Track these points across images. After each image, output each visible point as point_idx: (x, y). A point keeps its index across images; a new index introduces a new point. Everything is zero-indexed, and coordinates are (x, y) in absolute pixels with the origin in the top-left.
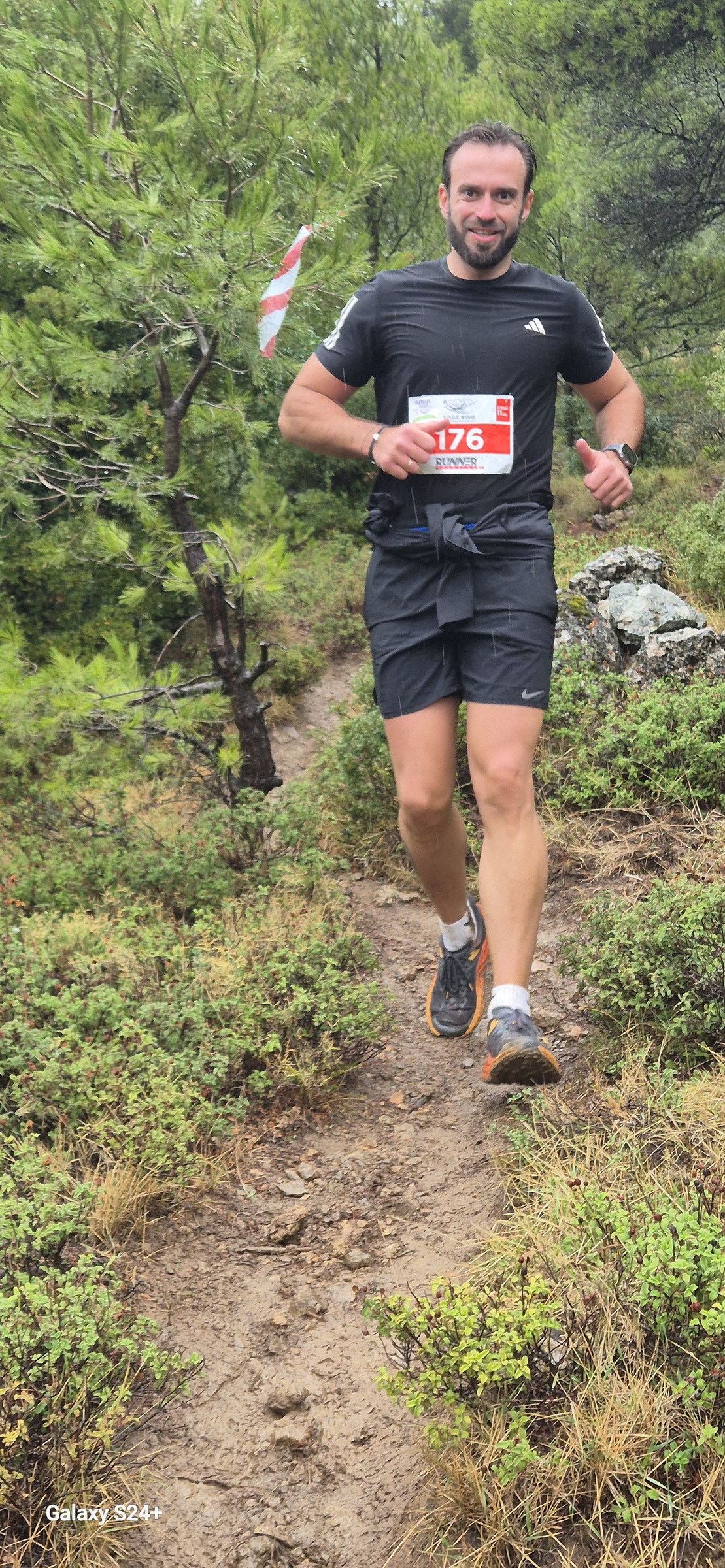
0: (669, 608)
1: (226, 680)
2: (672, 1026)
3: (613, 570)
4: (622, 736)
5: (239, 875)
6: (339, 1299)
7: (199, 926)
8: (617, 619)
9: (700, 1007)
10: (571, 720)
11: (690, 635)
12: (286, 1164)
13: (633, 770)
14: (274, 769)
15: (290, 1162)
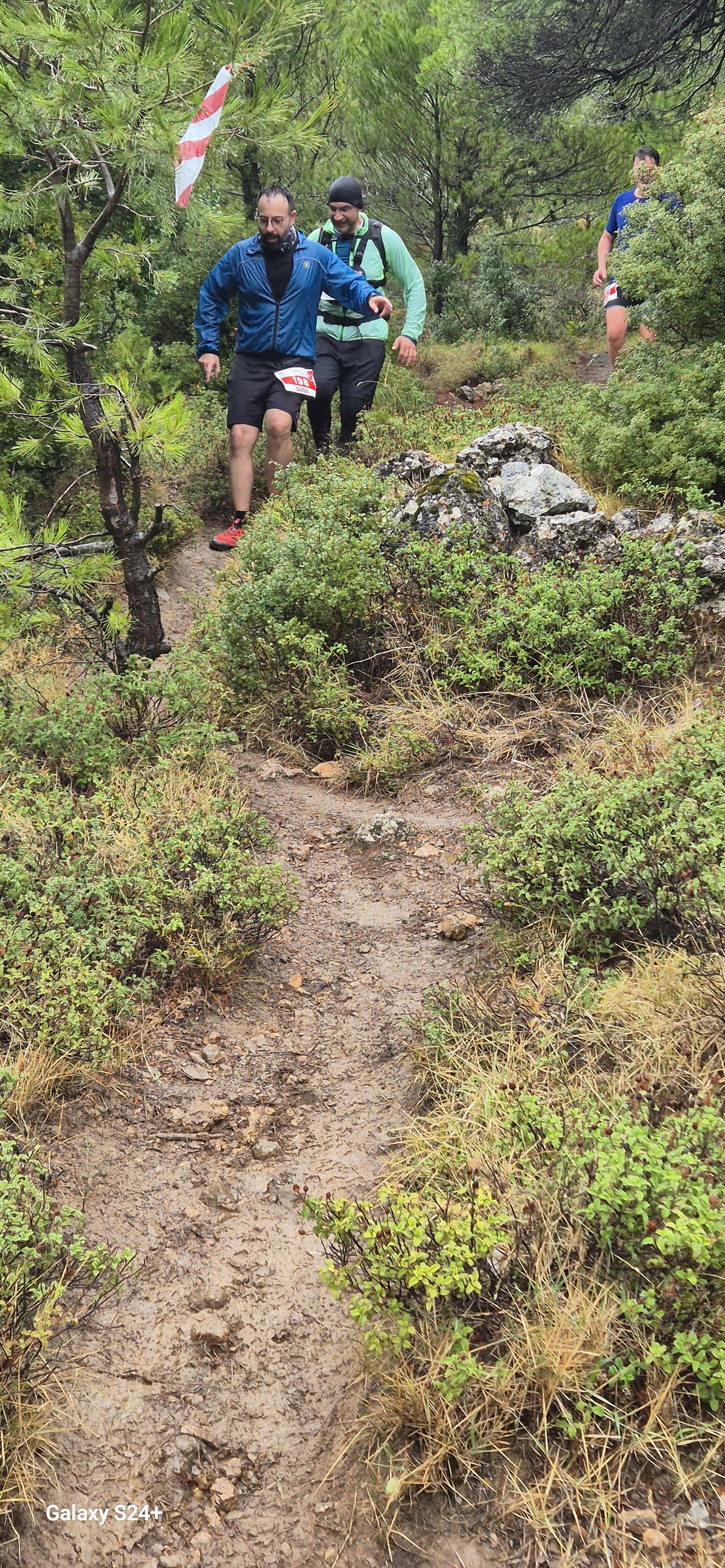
0: (562, 489)
1: (117, 540)
2: (579, 921)
3: (502, 446)
4: (512, 618)
5: (127, 744)
6: (252, 1189)
7: (97, 798)
8: (508, 497)
9: (609, 904)
10: (461, 600)
11: (581, 519)
12: (189, 1046)
13: (522, 654)
14: (163, 634)
15: (193, 1044)
